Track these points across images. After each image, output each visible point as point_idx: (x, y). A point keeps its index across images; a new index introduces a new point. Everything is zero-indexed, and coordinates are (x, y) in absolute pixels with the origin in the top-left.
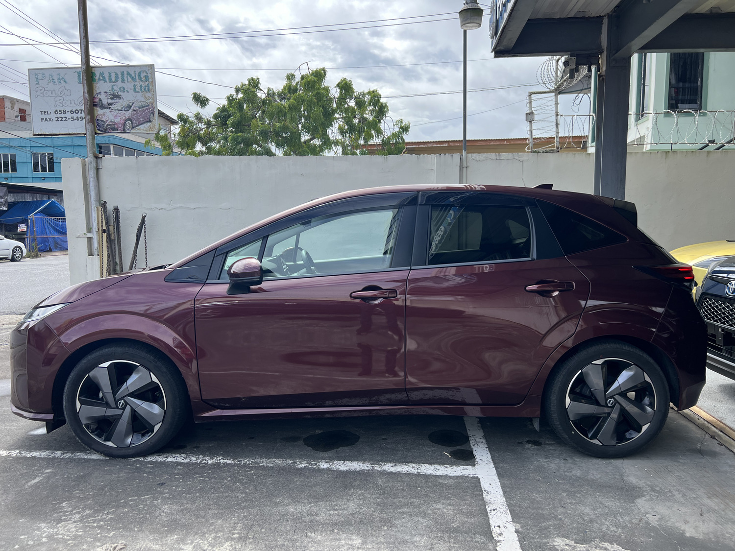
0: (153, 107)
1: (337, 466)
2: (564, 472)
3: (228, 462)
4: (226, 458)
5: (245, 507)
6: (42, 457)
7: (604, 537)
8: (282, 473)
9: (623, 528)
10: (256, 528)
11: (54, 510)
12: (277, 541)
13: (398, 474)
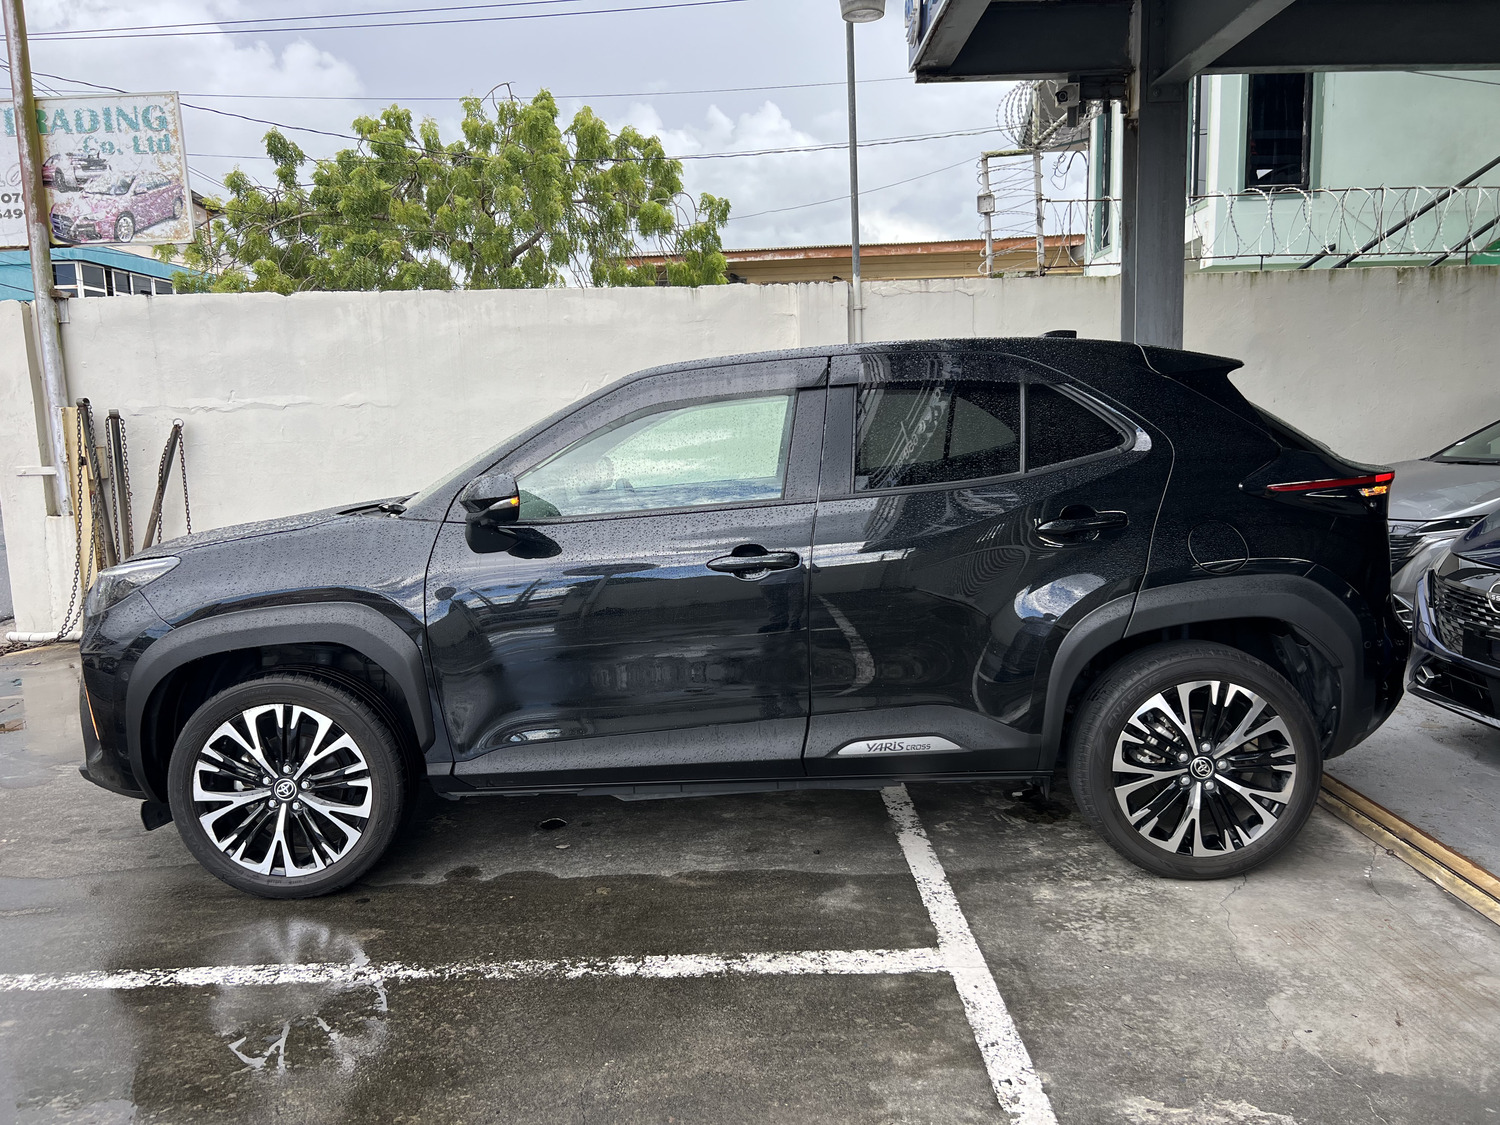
0: (179, 186)
1: (653, 969)
2: (1119, 948)
3: (416, 974)
4: (410, 965)
5: (466, 1080)
7: (1223, 1089)
8: (538, 994)
9: (1254, 1064)
13: (786, 976)
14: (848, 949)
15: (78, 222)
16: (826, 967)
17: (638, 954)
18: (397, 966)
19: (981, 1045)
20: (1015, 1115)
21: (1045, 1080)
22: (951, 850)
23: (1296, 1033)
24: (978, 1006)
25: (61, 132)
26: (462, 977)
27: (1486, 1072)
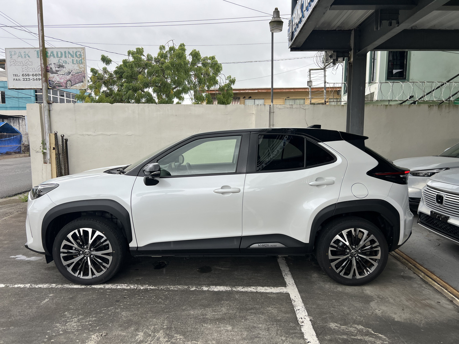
0: (84, 73)
1: (212, 289)
2: (333, 289)
3: (152, 288)
4: (150, 286)
5: (167, 312)
6: (45, 287)
7: (355, 322)
8: (184, 293)
9: (364, 317)
10: (175, 323)
11: (62, 317)
12: (187, 329)
13: (246, 292)
14: (263, 286)
15: (56, 82)
16: (257, 290)
17: (208, 285)
18: (147, 286)
19: (295, 310)
20: (302, 325)
21: (311, 318)
22: (291, 264)
23: (376, 311)
24: (295, 301)
25: (52, 57)
26: (164, 289)
27: (423, 322)
